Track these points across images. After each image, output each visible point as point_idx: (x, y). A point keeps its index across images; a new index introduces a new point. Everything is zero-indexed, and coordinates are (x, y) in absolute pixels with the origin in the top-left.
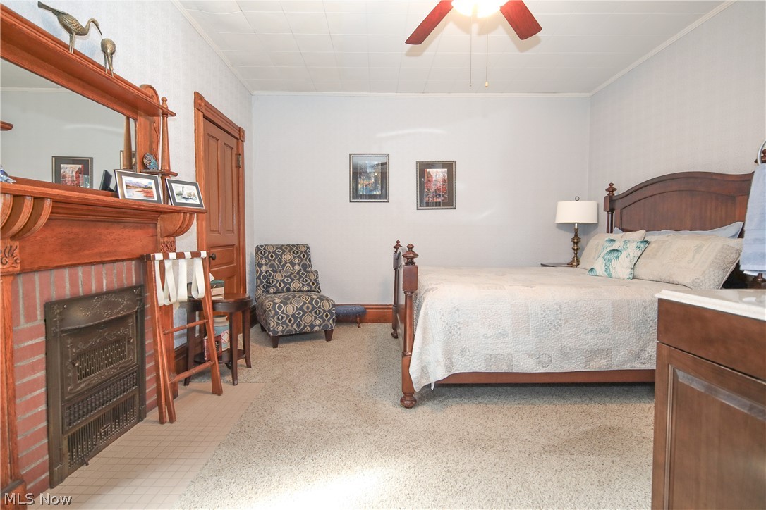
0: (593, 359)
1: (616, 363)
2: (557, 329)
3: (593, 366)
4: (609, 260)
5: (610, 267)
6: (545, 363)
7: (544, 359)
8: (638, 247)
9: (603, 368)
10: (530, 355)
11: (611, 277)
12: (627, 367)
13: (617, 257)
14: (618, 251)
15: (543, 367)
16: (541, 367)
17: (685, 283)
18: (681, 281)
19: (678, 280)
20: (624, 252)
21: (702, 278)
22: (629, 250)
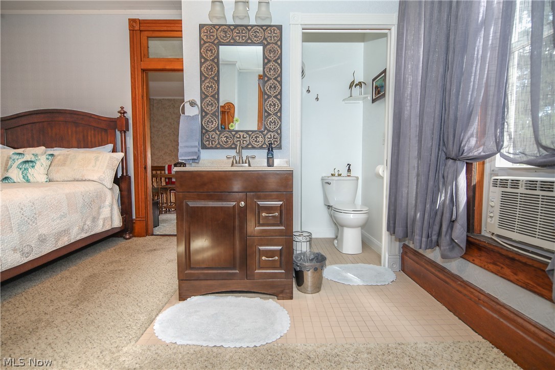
0: (59, 239)
1: (73, 237)
2: (34, 222)
3: (60, 244)
4: (25, 169)
5: (28, 175)
6: (28, 253)
7: (26, 250)
8: (48, 159)
9: (67, 243)
10: (15, 250)
11: (29, 182)
12: (78, 238)
13: (33, 167)
14: (31, 162)
15: (27, 257)
16: (25, 258)
17: (94, 179)
18: (91, 178)
19: (89, 178)
20: (37, 162)
21: (104, 176)
22: (42, 161)
